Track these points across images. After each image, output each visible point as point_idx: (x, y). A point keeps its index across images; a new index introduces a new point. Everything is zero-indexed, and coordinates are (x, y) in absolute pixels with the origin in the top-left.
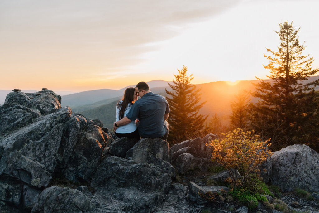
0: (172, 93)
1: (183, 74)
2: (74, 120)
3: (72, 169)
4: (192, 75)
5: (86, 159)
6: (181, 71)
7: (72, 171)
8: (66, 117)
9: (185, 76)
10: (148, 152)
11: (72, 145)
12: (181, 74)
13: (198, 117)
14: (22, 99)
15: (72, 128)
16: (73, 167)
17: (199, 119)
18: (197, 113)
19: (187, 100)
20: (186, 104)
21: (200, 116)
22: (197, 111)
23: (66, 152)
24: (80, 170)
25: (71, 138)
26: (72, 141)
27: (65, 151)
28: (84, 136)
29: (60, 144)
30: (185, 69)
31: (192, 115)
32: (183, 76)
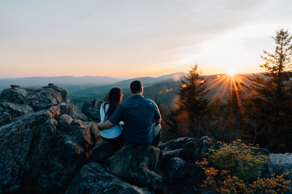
0: (186, 82)
1: (195, 70)
2: (48, 124)
3: (45, 176)
4: (201, 70)
5: (60, 166)
6: (193, 68)
7: (45, 178)
8: (42, 119)
9: (196, 71)
10: (131, 160)
11: (43, 151)
12: (193, 70)
13: (204, 100)
14: (13, 96)
15: (43, 133)
16: (46, 174)
17: (205, 101)
18: (203, 97)
19: (197, 88)
20: (196, 90)
21: (206, 99)
22: (203, 96)
23: (35, 159)
24: (53, 178)
25: (41, 145)
26: (43, 147)
27: (33, 158)
28: (61, 140)
29: (29, 150)
30: (196, 66)
31: (199, 99)
32: (194, 71)
